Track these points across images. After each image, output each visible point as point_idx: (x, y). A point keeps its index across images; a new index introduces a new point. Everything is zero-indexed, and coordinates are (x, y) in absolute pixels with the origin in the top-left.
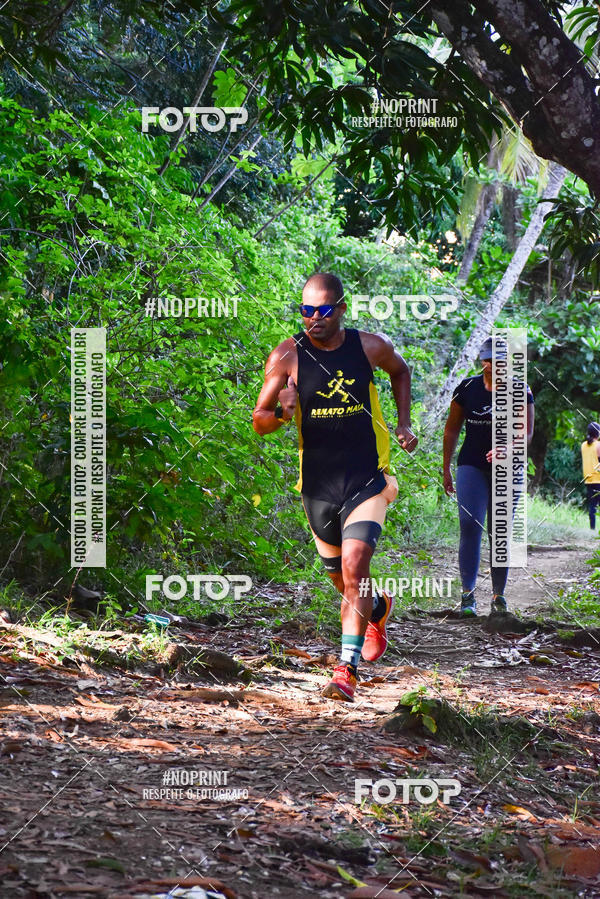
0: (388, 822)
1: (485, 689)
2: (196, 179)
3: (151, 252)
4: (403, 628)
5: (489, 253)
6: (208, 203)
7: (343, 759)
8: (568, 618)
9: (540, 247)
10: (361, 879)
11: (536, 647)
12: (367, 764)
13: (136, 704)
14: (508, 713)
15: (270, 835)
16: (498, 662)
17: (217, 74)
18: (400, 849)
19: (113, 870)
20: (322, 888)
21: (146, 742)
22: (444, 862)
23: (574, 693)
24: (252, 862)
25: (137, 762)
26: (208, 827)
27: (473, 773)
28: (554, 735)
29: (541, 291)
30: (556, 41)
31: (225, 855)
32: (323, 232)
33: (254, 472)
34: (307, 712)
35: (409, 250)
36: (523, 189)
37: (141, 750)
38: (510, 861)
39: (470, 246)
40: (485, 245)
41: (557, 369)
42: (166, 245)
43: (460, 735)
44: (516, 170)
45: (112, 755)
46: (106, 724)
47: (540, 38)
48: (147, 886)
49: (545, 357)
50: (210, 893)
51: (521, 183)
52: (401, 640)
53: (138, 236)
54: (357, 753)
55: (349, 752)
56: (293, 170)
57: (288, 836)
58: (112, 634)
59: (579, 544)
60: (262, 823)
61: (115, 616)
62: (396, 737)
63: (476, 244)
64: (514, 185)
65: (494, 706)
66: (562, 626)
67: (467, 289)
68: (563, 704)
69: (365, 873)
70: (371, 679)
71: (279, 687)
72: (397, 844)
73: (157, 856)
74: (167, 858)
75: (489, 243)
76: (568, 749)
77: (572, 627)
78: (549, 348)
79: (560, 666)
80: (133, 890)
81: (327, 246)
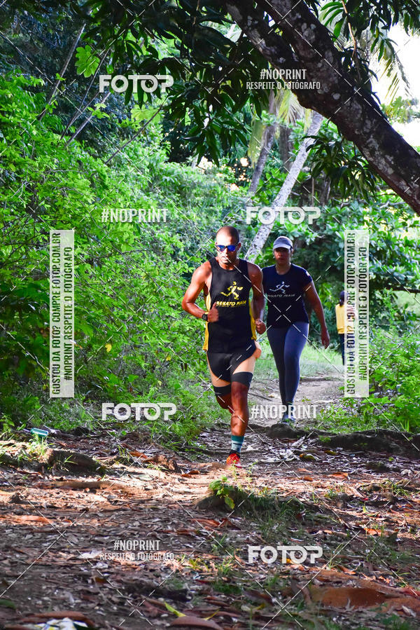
0: (201, 571)
1: (268, 478)
2: (65, 123)
3: (33, 175)
4: (211, 436)
5: (271, 174)
6: (73, 140)
7: (170, 528)
8: (326, 428)
9: (307, 169)
10: (181, 611)
11: (304, 448)
12: (186, 531)
13: (24, 492)
14: (284, 495)
15: (119, 581)
16: (277, 459)
17: (78, 49)
18: (209, 590)
19: (8, 608)
20: (154, 618)
21: (32, 517)
22: (240, 599)
23: (331, 479)
24: (106, 600)
25: (25, 532)
26: (75, 576)
27: (260, 536)
28: (316, 509)
29: (307, 199)
30: (313, 26)
31: (86, 596)
32: (154, 159)
33: (107, 328)
34: (144, 495)
35: (214, 172)
36: (294, 128)
37: (28, 523)
38: (285, 597)
39: (257, 168)
40: (268, 167)
41: (319, 254)
42: (44, 169)
43: (251, 510)
44: (289, 115)
45: (7, 528)
46: (4, 506)
47: (302, 24)
48: (32, 618)
49: (310, 245)
50: (76, 623)
51: (292, 124)
52: (210, 445)
53: (23, 163)
54: (179, 524)
55: (173, 523)
56: (132, 117)
57: (130, 582)
58: (7, 442)
59: (334, 376)
60: (112, 573)
61: (10, 430)
62: (206, 512)
63: (262, 167)
64: (288, 125)
65: (274, 489)
66: (322, 433)
67: (256, 198)
68: (322, 487)
69: (184, 607)
70: (189, 472)
71: (125, 478)
72: (206, 587)
73: (39, 598)
74: (46, 598)
75: (271, 166)
76: (326, 518)
77: (329, 434)
78: (313, 239)
79: (321, 461)
80: (22, 621)
81: (157, 169)
